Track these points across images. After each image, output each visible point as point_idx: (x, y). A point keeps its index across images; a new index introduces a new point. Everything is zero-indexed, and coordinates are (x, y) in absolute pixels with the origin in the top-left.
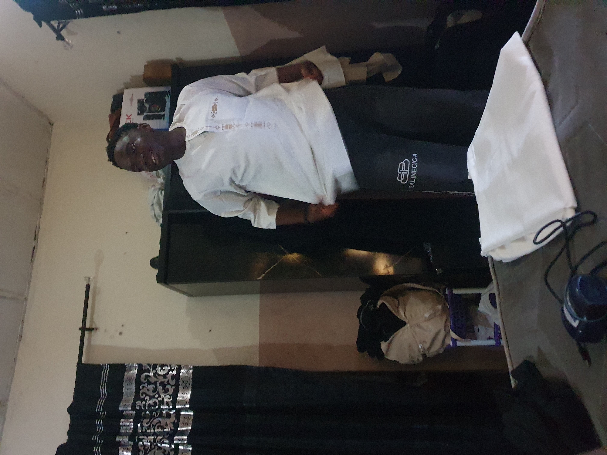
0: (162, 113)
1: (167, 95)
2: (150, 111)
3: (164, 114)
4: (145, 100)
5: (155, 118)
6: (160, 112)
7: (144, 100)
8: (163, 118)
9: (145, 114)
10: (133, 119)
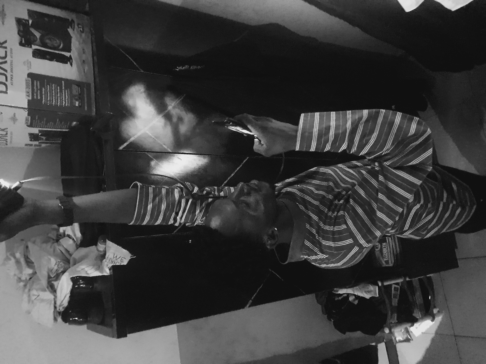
0: (67, 54)
1: (70, 27)
2: (44, 45)
3: (70, 56)
4: (30, 22)
5: (55, 60)
6: (62, 50)
7: (28, 21)
8: (69, 62)
9: (34, 47)
10: (11, 49)
